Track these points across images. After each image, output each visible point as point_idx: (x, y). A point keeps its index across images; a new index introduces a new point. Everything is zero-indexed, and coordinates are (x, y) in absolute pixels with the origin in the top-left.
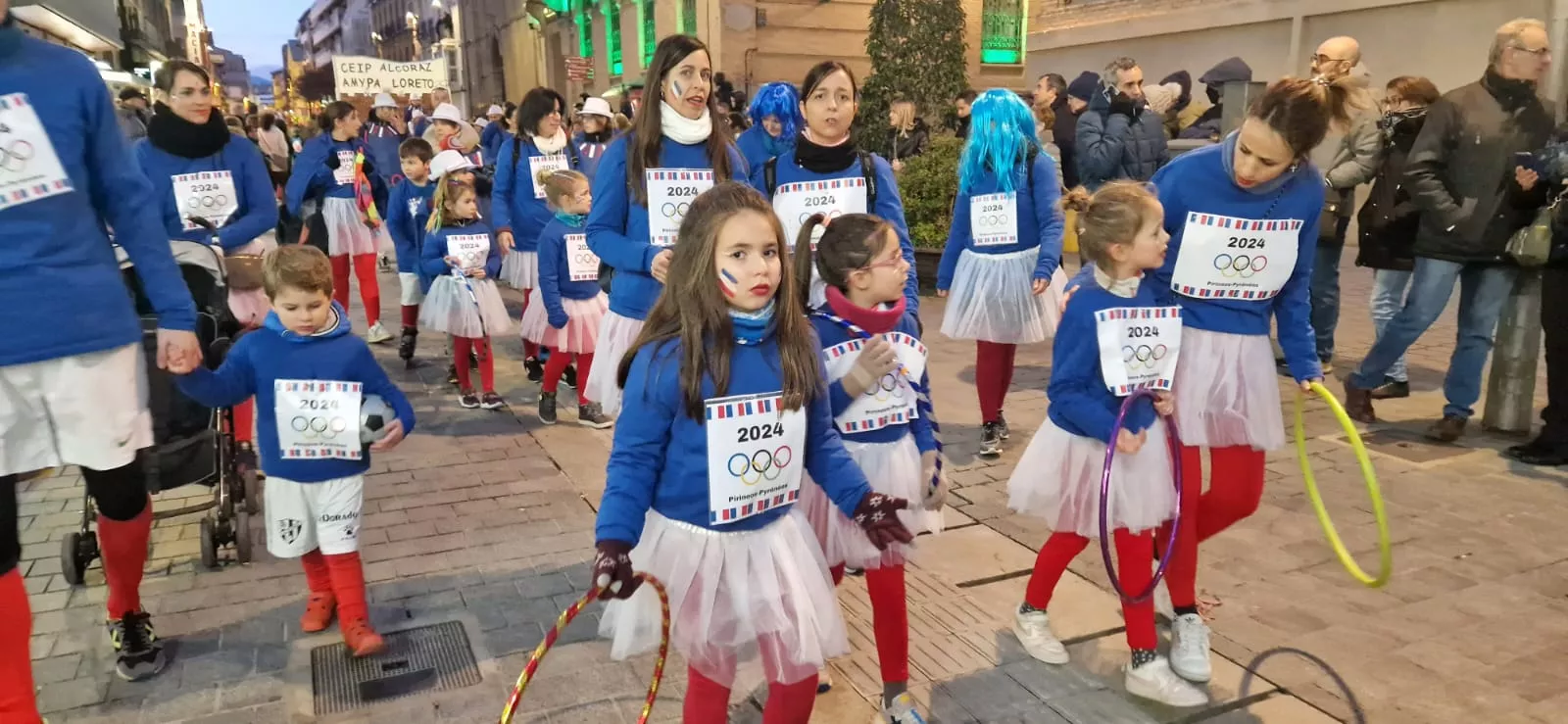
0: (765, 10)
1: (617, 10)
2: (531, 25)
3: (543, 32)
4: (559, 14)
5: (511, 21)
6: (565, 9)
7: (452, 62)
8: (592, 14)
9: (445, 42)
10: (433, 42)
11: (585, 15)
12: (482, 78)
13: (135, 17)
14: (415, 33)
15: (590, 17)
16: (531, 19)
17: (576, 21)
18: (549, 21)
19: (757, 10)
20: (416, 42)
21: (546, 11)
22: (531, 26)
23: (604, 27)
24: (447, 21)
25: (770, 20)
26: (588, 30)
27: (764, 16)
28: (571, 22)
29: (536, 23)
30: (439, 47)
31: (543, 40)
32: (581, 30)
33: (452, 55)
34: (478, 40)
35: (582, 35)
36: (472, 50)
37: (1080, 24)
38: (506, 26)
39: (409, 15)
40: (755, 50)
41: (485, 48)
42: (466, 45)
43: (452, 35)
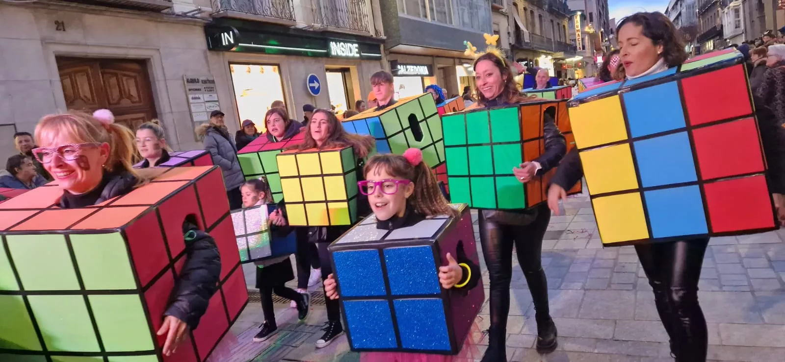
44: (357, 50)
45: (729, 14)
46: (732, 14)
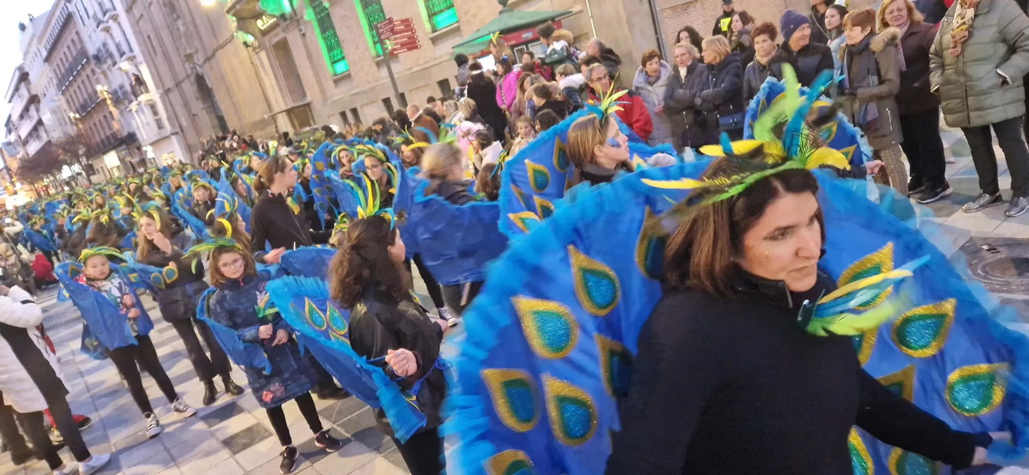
2: (245, 43)
3: (262, 46)
4: (283, 17)
5: (218, 49)
7: (155, 113)
9: (143, 98)
12: (193, 117)
14: (109, 102)
15: (324, 5)
16: (243, 37)
17: (306, 18)
18: (264, 33)
20: (112, 109)
21: (263, 20)
24: (139, 81)
28: (298, 21)
29: (250, 39)
30: (139, 104)
31: (263, 54)
32: (315, 24)
33: (153, 107)
34: (178, 84)
35: (317, 30)
36: (175, 96)
38: (211, 57)
39: (99, 88)
41: (190, 89)
42: (165, 94)
43: (147, 91)
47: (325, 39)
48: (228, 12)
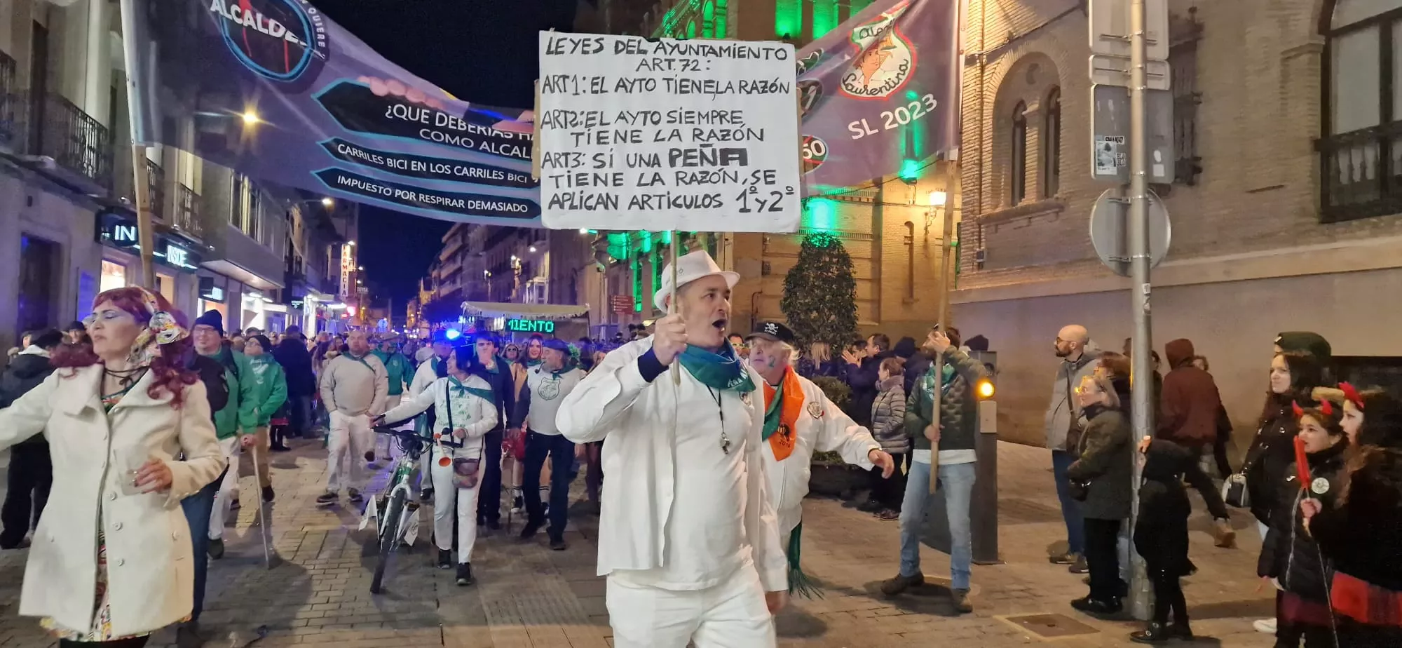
0: (769, 262)
1: (661, 259)
3: (607, 274)
5: (586, 265)
6: (624, 257)
8: (643, 262)
9: (536, 280)
10: (528, 279)
11: (638, 263)
13: (300, 263)
14: (516, 272)
15: (641, 264)
16: (599, 265)
17: (631, 267)
18: (611, 266)
19: (763, 263)
20: (516, 279)
21: (610, 259)
22: (598, 270)
23: (651, 273)
25: (773, 270)
26: (639, 273)
27: (769, 268)
28: (627, 268)
29: (602, 267)
30: (532, 284)
31: (606, 280)
32: (635, 273)
33: (541, 289)
34: (561, 278)
35: (635, 278)
36: (555, 287)
37: (989, 285)
38: (582, 268)
39: (513, 258)
40: (761, 293)
41: (565, 285)
42: (552, 282)
43: (542, 275)
44: (184, 259)
45: (533, 291)
46: (536, 292)
47: (638, 285)
48: (593, 244)
